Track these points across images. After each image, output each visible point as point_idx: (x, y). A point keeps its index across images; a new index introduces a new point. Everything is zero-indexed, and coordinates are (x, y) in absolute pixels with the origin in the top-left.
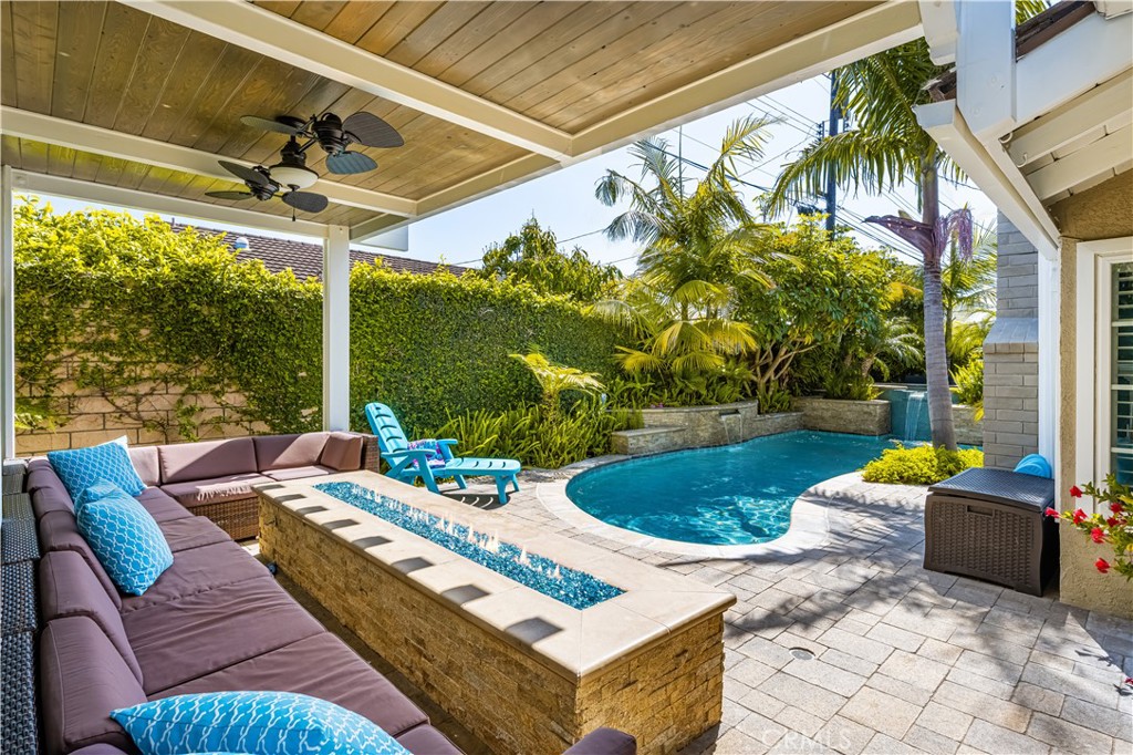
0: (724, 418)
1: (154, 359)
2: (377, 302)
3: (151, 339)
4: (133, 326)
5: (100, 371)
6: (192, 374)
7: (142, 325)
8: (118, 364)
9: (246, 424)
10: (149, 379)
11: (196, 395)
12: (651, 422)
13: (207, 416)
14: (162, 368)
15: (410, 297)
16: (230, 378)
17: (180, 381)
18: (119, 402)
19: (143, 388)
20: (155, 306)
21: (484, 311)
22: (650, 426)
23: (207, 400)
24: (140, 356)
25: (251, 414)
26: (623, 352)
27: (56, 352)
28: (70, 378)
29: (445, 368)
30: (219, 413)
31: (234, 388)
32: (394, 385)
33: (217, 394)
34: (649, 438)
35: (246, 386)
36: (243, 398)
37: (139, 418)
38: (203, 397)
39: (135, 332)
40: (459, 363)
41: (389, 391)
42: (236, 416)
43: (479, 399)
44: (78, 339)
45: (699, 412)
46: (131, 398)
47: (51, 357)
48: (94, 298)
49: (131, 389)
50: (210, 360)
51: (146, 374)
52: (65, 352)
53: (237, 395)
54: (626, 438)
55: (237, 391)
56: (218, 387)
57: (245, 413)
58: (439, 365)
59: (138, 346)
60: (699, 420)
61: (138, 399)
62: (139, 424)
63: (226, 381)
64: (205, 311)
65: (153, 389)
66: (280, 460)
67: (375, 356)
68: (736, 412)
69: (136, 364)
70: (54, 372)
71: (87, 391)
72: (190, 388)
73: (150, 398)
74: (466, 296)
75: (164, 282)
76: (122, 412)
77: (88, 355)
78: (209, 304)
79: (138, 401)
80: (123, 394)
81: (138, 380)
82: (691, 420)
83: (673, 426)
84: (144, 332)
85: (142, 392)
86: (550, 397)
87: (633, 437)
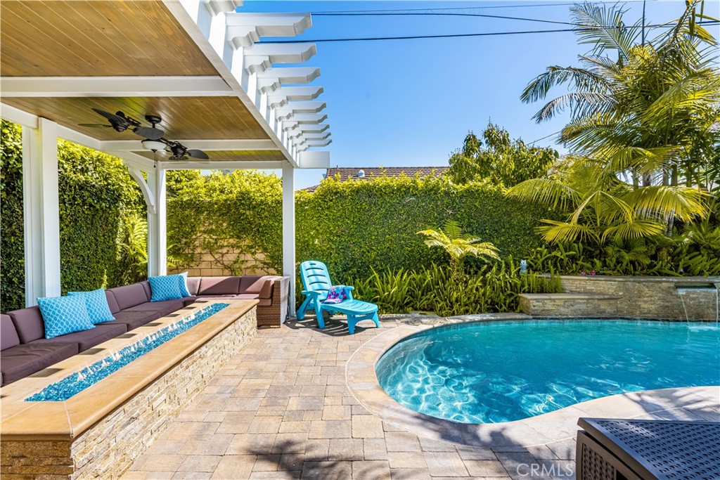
0: (681, 292)
1: (228, 237)
2: (331, 201)
3: (227, 228)
4: (221, 222)
5: (209, 242)
6: (243, 244)
7: (224, 221)
8: (216, 240)
9: (266, 269)
10: (227, 246)
11: (244, 254)
12: (573, 288)
13: (249, 264)
14: (231, 241)
15: (352, 196)
16: (259, 246)
17: (238, 247)
18: (216, 256)
19: (225, 250)
20: (228, 212)
21: (408, 199)
22: (572, 292)
23: (249, 257)
24: (224, 236)
25: (268, 264)
26: (546, 224)
27: (196, 234)
28: (200, 245)
29: (378, 240)
30: (254, 263)
31: (260, 251)
32: (342, 250)
33: (253, 254)
34: (558, 302)
35: (265, 250)
36: (264, 256)
37: (223, 264)
38: (247, 255)
39: (221, 224)
40: (387, 236)
41: (339, 254)
42: (261, 265)
43: (404, 261)
44: (203, 229)
45: (639, 282)
46: (220, 255)
47: (194, 237)
48: (207, 210)
49: (220, 251)
50: (250, 237)
51: (226, 244)
52: (199, 234)
53: (261, 254)
54: (529, 300)
55: (262, 252)
56: (253, 250)
57: (265, 263)
58: (373, 237)
59: (222, 231)
60: (640, 291)
61: (223, 255)
62: (223, 267)
63: (257, 247)
64: (248, 213)
65: (228, 251)
66: (249, 289)
67: (331, 233)
68: (712, 286)
69: (222, 239)
70: (195, 243)
71: (205, 251)
72: (242, 251)
73: (227, 255)
74: (393, 191)
75: (231, 201)
76: (217, 261)
77: (205, 236)
78: (249, 209)
79: (222, 256)
80: (217, 253)
81: (222, 247)
82: (627, 290)
83: (601, 293)
84: (225, 224)
85: (224, 252)
86: (454, 261)
87: (537, 300)
